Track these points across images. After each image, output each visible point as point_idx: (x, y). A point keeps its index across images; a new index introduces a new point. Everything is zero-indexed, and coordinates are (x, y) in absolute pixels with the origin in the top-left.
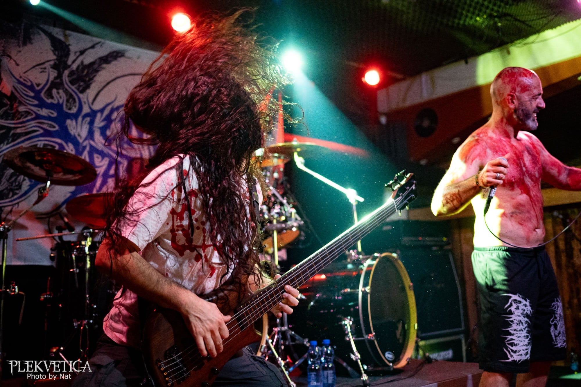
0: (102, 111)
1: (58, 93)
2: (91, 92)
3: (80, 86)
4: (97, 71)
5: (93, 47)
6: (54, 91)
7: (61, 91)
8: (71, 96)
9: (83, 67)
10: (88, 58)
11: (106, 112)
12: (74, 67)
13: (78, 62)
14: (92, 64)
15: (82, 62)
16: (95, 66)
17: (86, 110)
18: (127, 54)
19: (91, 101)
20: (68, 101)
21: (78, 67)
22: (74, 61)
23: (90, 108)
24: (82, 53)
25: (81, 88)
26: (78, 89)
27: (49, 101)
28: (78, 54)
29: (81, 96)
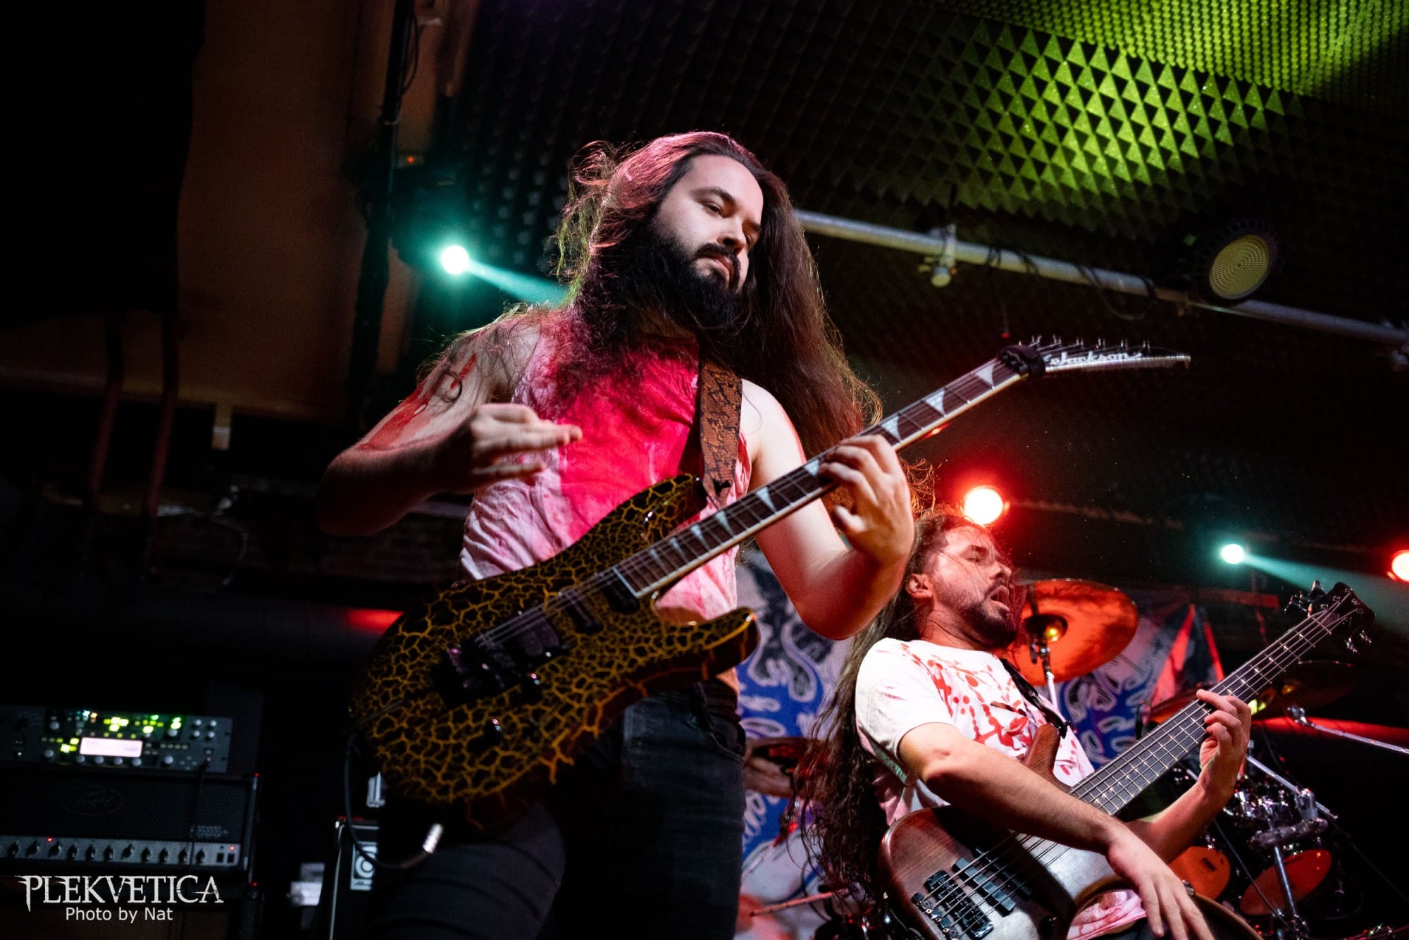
1: (778, 666)
2: (834, 662)
6: (770, 664)
7: (782, 663)
8: (800, 670)
20: (796, 679)
25: (817, 654)
26: (813, 657)
27: (764, 682)
29: (818, 667)
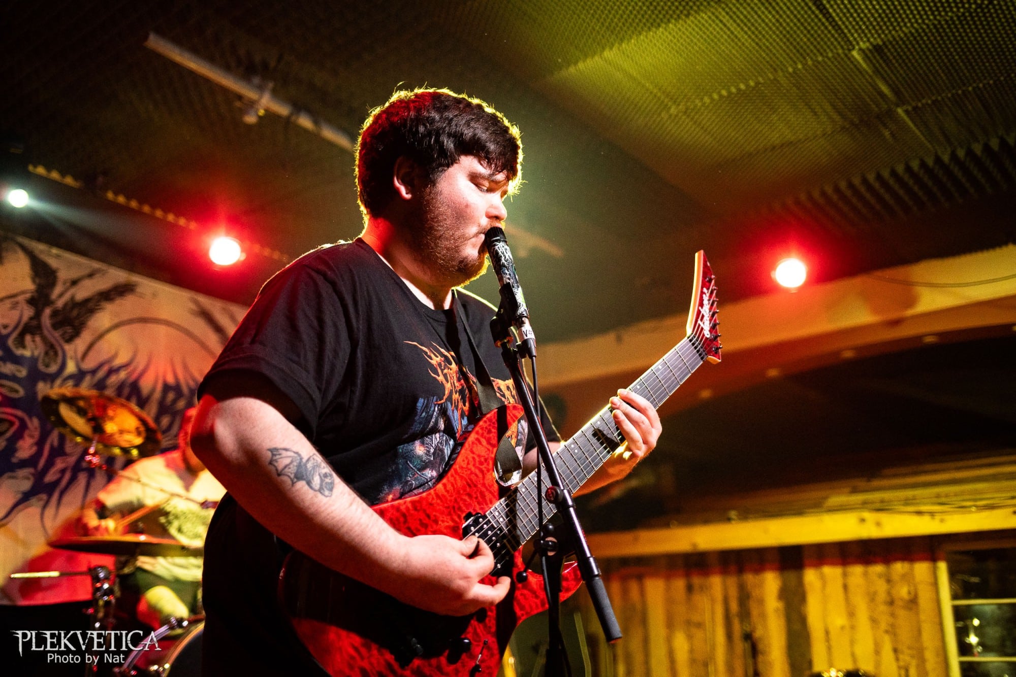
0: (94, 372)
1: (33, 341)
2: (80, 344)
3: (65, 333)
4: (92, 311)
5: (91, 275)
6: (28, 338)
7: (38, 339)
8: (52, 346)
9: (74, 304)
10: (82, 292)
11: (101, 374)
12: (60, 303)
13: (66, 298)
14: (87, 301)
15: (72, 298)
16: (90, 305)
17: (71, 368)
18: (139, 290)
19: (80, 354)
20: (46, 353)
21: (66, 305)
22: (61, 295)
23: (78, 366)
24: (74, 283)
25: (67, 336)
26: (63, 338)
27: (19, 352)
28: (68, 284)
29: (67, 347)
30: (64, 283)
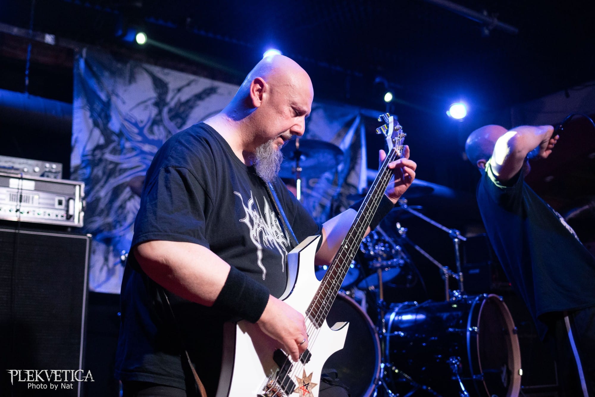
3: (177, 123)
4: (192, 108)
5: (188, 84)
9: (181, 104)
10: (185, 96)
12: (172, 104)
13: (175, 100)
14: (188, 101)
15: (179, 100)
16: (190, 103)
18: (219, 91)
21: (176, 105)
22: (172, 99)
24: (179, 90)
28: (175, 92)
30: (173, 90)
